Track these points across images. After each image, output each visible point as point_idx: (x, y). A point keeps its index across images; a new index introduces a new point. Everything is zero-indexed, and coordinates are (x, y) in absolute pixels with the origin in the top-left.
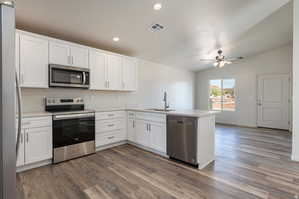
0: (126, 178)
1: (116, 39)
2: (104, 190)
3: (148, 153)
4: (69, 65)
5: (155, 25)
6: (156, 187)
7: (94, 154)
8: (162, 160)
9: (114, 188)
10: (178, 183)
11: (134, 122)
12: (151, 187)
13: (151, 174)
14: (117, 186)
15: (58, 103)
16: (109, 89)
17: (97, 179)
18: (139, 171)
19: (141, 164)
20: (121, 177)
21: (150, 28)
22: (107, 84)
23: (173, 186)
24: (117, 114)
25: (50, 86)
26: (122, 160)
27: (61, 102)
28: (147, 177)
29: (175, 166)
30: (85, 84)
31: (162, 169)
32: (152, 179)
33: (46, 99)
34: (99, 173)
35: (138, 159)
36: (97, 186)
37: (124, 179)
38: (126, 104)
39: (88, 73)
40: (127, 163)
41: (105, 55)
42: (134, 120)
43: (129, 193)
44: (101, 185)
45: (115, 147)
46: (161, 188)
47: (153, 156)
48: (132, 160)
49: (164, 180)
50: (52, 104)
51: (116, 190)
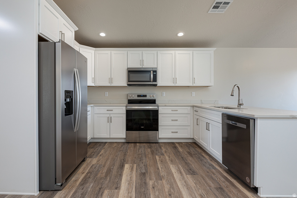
0: (161, 168)
1: (181, 34)
2: (137, 169)
3: (207, 157)
4: (141, 67)
5: (216, 4)
6: (178, 186)
7: (157, 144)
8: (215, 168)
9: (144, 171)
10: (206, 195)
11: (197, 119)
12: (173, 184)
13: (186, 174)
14: (147, 171)
15: (136, 98)
16: (177, 85)
17: (140, 161)
18: (179, 168)
19: (187, 164)
20: (158, 166)
21: (210, 10)
22: (175, 80)
23: (196, 194)
24: (181, 110)
25: (128, 85)
26: (173, 154)
27: (138, 97)
28: (179, 175)
29: (224, 179)
30: (153, 81)
31: (204, 176)
32: (183, 178)
33: (128, 95)
34: (146, 157)
35: (190, 159)
36: (135, 166)
37: (158, 169)
38: (201, 100)
39: (155, 71)
40: (175, 158)
41: (173, 52)
42: (198, 117)
43: (150, 179)
44: (138, 165)
45: (179, 143)
46: (182, 189)
47: (209, 161)
48: (182, 158)
49: (195, 185)
50: (132, 98)
51: (144, 173)
